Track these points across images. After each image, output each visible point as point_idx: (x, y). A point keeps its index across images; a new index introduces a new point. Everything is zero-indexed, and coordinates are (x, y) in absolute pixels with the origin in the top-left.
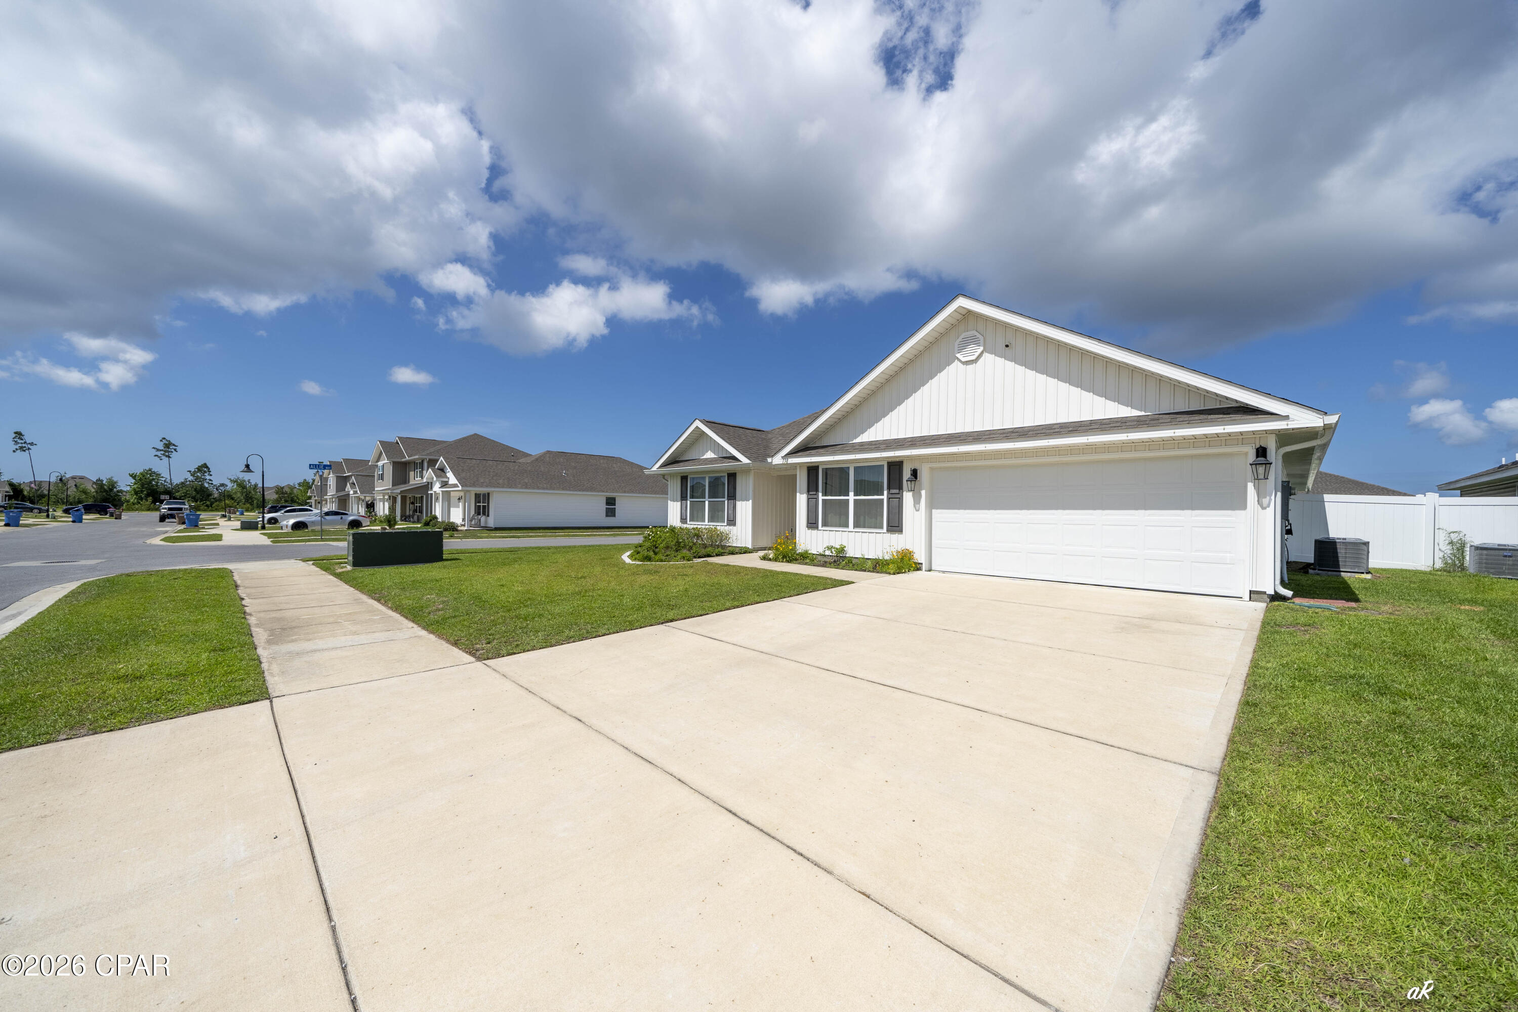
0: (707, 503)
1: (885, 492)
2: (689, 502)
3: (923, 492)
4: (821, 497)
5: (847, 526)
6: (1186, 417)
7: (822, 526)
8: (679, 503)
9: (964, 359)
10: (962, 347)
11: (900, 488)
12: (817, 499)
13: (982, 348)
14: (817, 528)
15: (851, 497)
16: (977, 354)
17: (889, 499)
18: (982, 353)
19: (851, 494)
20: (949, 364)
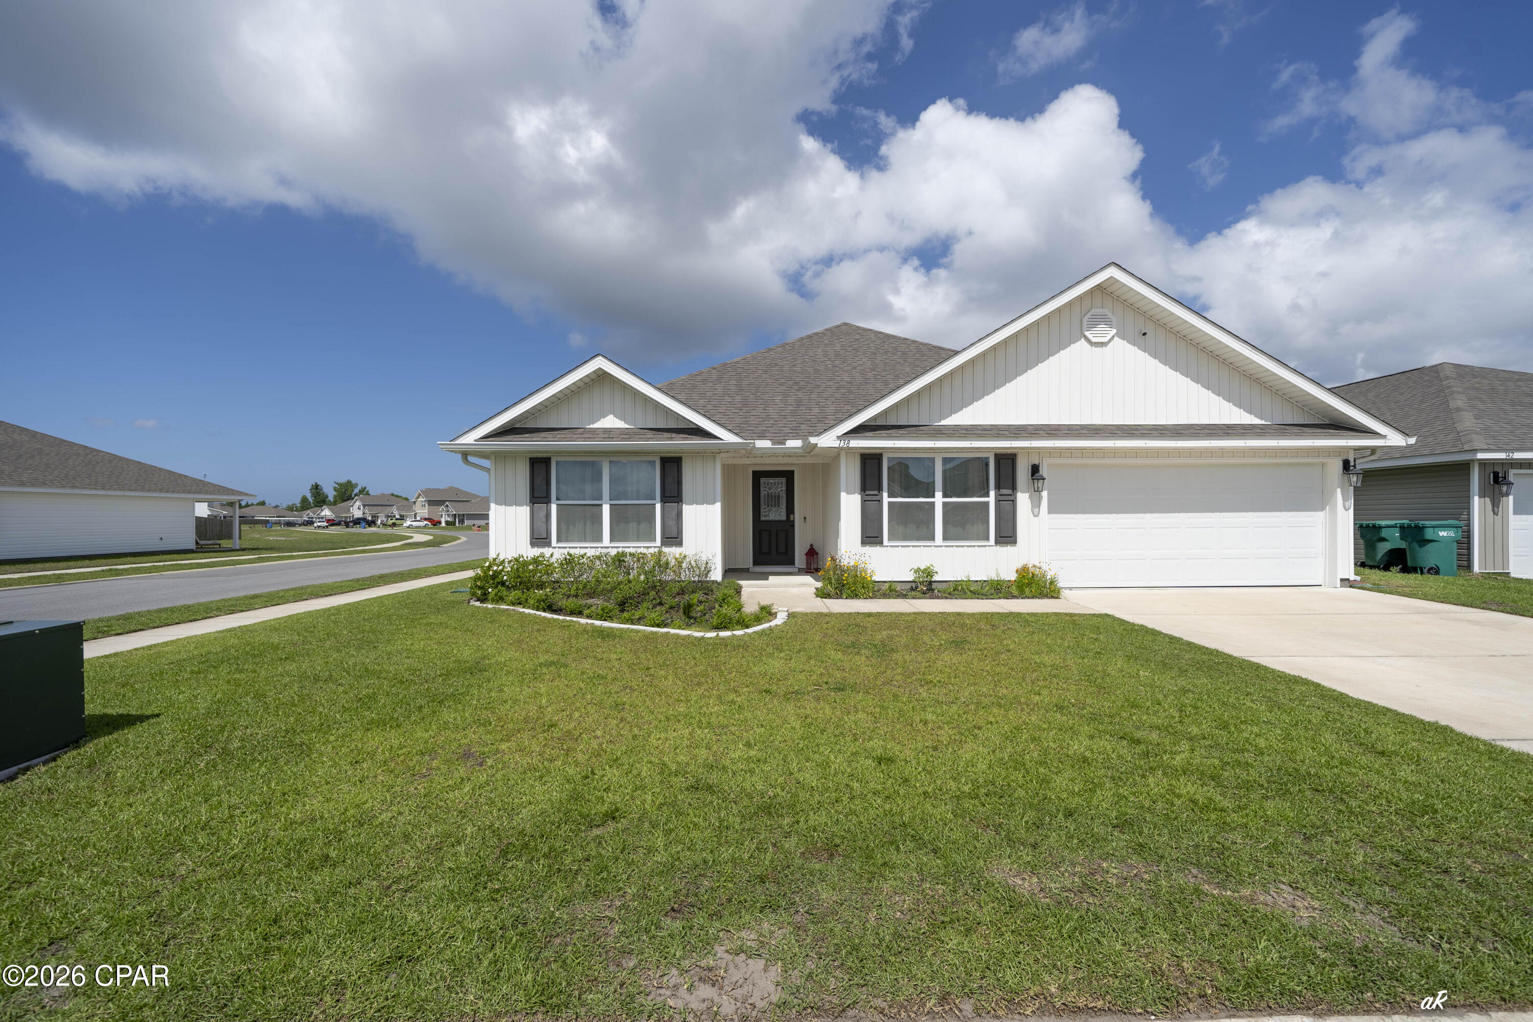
0: (606, 509)
1: (992, 493)
2: (554, 507)
3: (1045, 494)
4: (886, 499)
5: (932, 538)
6: (1296, 430)
7: (889, 540)
8: (528, 508)
9: (1094, 340)
10: (1093, 325)
11: (1014, 487)
12: (880, 501)
13: (1114, 331)
14: (880, 543)
15: (939, 499)
16: (1109, 337)
17: (998, 502)
18: (1113, 337)
19: (939, 495)
20: (1072, 341)
